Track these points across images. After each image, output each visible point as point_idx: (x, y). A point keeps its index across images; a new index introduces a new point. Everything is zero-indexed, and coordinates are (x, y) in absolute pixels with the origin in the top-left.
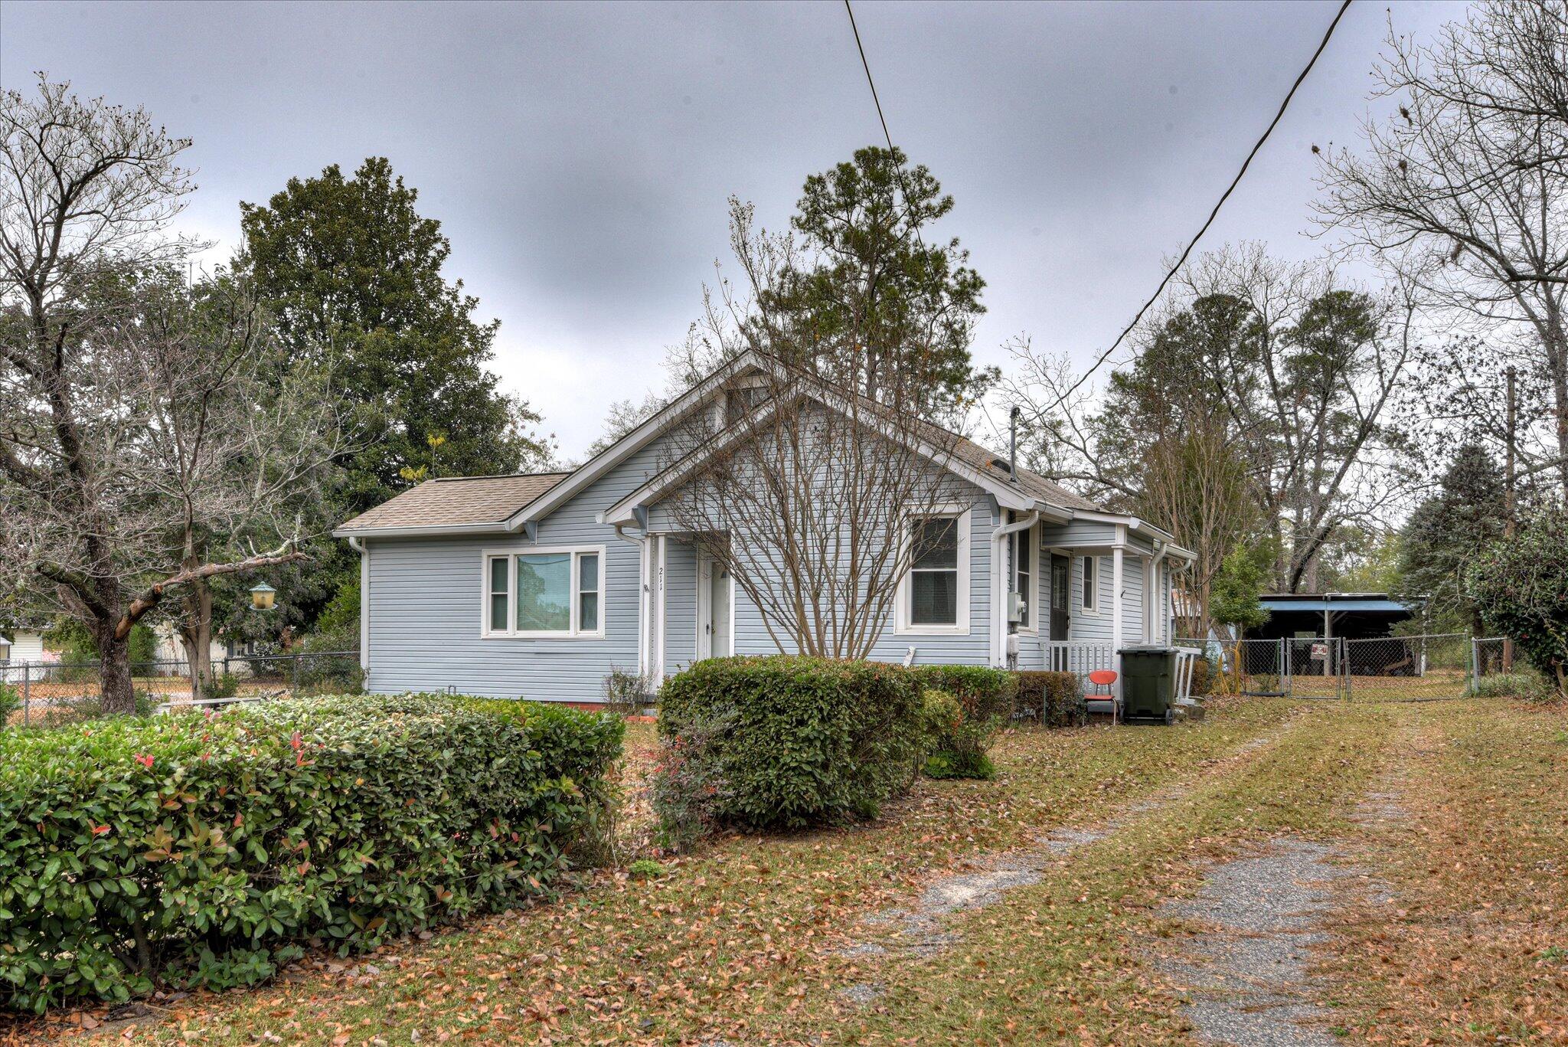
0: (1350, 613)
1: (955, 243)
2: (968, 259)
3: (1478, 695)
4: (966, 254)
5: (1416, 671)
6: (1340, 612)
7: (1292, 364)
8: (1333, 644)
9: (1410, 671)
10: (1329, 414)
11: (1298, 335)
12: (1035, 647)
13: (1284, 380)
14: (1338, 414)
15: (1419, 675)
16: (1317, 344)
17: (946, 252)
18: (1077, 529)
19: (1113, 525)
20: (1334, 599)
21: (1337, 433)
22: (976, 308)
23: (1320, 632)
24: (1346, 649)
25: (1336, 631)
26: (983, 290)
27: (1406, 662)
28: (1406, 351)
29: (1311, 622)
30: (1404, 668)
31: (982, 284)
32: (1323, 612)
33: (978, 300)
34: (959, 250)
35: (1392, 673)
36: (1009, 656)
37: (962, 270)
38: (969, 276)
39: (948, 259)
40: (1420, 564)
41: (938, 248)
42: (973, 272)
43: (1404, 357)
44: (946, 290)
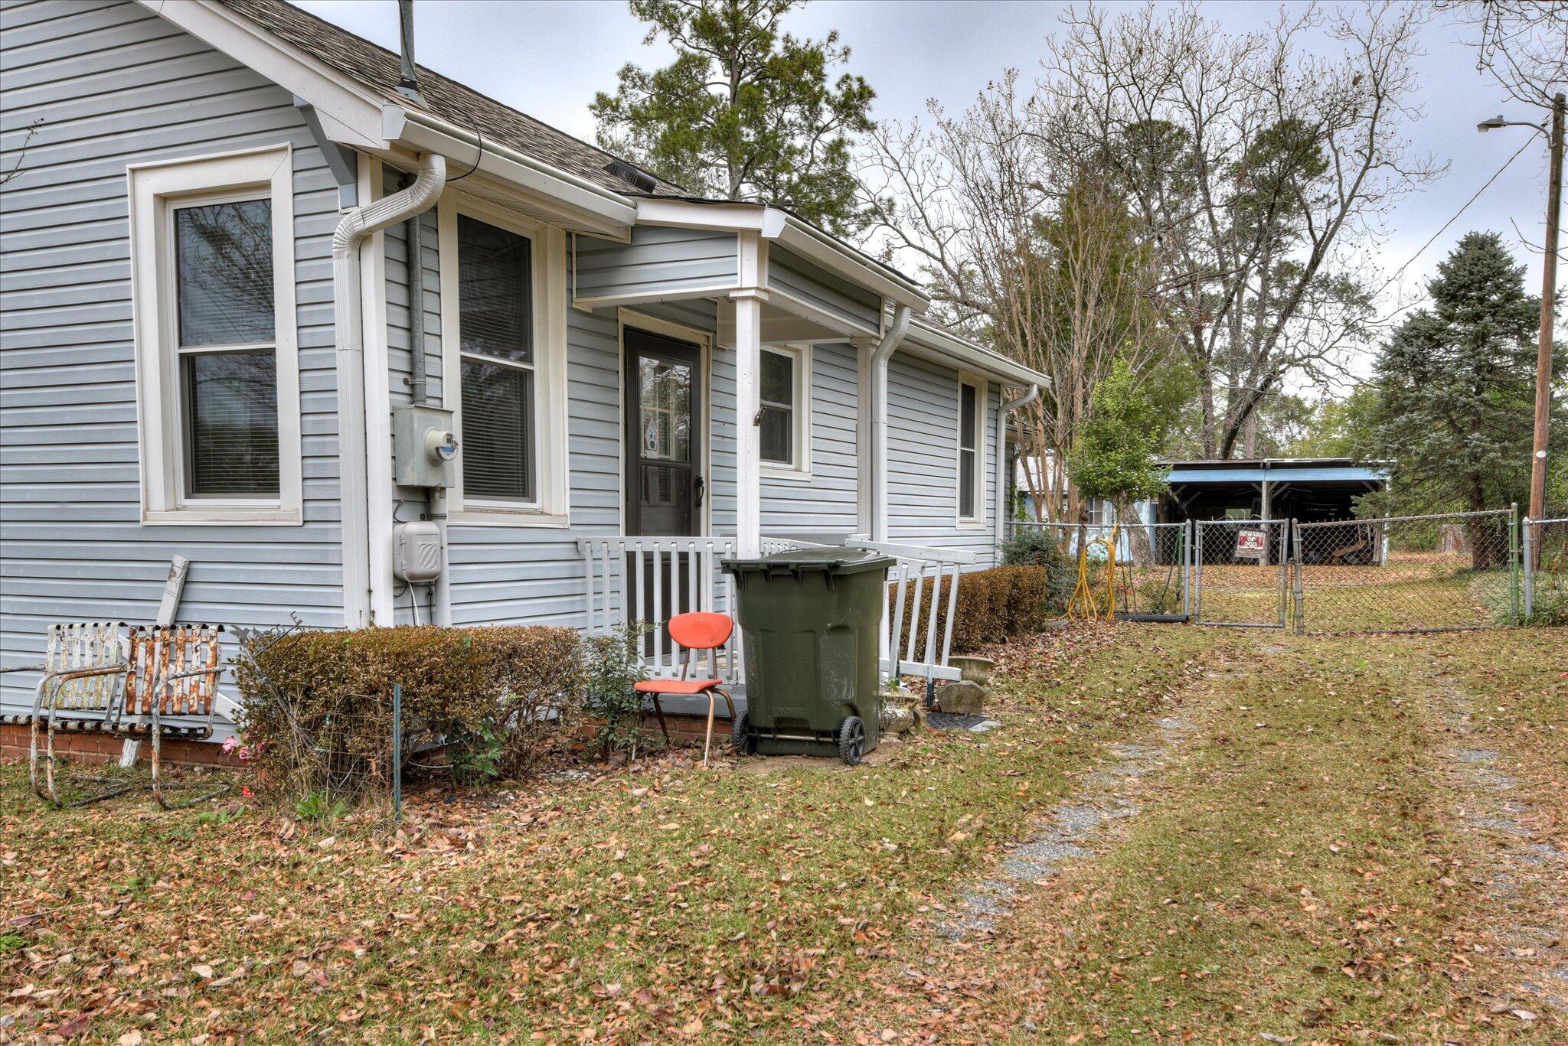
0: (1295, 484)
1: (833, 37)
2: (850, 58)
3: (1532, 622)
4: (847, 51)
5: (1375, 559)
6: (1281, 484)
7: (1232, 204)
8: (1275, 530)
9: (1366, 558)
10: (1274, 264)
11: (1238, 172)
12: (565, 551)
13: (1226, 224)
14: (1282, 264)
15: (1378, 564)
16: (1261, 183)
17: (822, 49)
18: (654, 252)
19: (728, 236)
20: (1275, 466)
21: (1281, 285)
22: (864, 125)
23: (1257, 510)
24: (1297, 539)
25: (1276, 509)
26: (872, 102)
27: (1360, 545)
28: (1372, 153)
29: (1244, 496)
30: (1358, 554)
31: (871, 94)
32: (1259, 483)
33: (869, 116)
34: (838, 47)
35: (1344, 561)
36: (402, 584)
37: (848, 77)
38: (855, 86)
39: (827, 58)
40: (1400, 410)
41: (814, 44)
42: (860, 80)
43: (1369, 160)
44: (828, 101)
